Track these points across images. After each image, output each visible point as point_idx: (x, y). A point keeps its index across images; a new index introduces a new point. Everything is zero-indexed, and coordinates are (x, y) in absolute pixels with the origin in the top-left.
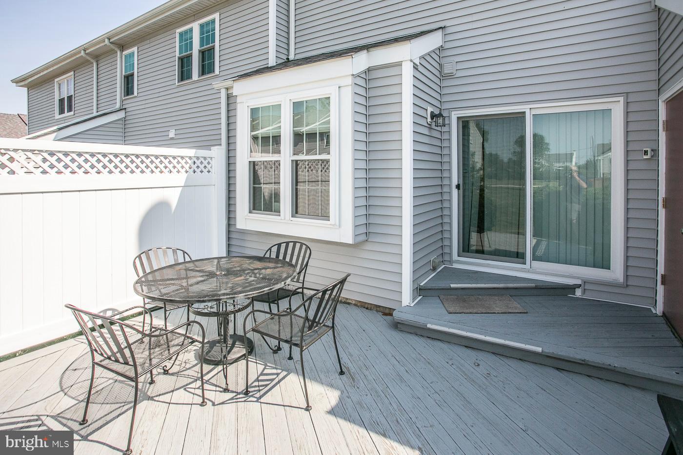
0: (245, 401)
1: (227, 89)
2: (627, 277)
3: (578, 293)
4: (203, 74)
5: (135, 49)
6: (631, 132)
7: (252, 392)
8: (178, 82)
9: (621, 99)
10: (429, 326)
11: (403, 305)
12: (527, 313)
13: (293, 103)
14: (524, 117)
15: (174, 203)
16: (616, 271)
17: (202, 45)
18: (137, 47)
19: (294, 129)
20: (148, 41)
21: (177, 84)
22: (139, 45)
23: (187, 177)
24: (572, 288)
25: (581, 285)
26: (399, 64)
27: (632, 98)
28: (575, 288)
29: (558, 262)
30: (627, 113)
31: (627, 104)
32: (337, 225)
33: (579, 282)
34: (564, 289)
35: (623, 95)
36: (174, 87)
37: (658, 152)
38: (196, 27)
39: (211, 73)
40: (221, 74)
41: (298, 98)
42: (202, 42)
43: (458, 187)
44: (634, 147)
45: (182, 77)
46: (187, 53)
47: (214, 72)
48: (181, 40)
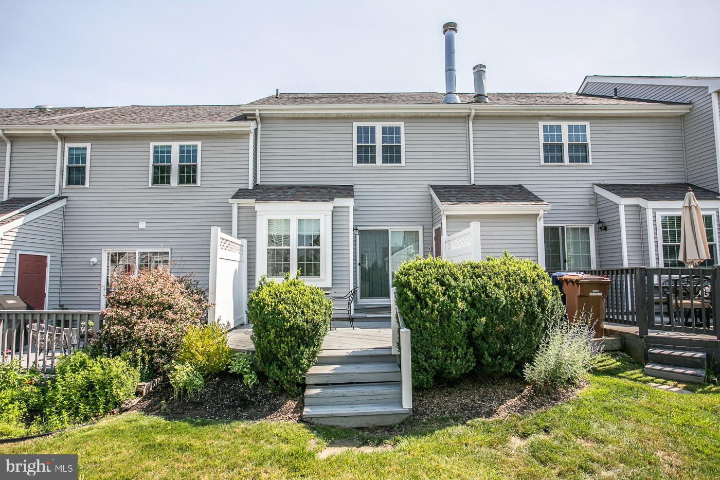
1: (238, 204)
4: (181, 183)
5: (88, 145)
6: (425, 241)
8: (152, 184)
9: (422, 227)
13: (298, 219)
14: (388, 232)
18: (90, 144)
19: (299, 233)
20: (109, 142)
21: (149, 186)
22: (94, 142)
26: (348, 207)
27: (425, 227)
30: (424, 233)
31: (424, 229)
32: (324, 280)
35: (422, 225)
36: (146, 187)
37: (432, 248)
38: (175, 147)
39: (190, 183)
40: (203, 186)
41: (301, 217)
42: (181, 159)
43: (359, 264)
44: (426, 246)
45: (155, 181)
46: (163, 164)
47: (196, 183)
48: (156, 152)
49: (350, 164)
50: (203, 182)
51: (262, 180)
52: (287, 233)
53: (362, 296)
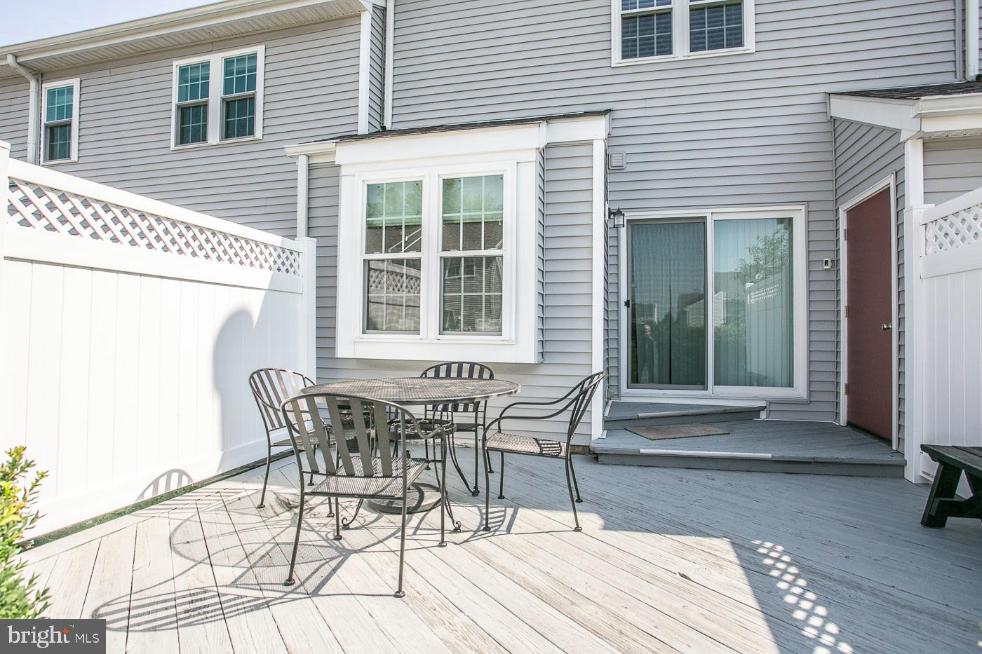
0: (493, 535)
1: (309, 157)
2: (810, 392)
3: (763, 416)
4: (227, 136)
5: (75, 82)
6: (813, 243)
7: (493, 527)
8: (176, 145)
9: (803, 207)
10: (642, 451)
11: (593, 439)
12: (729, 434)
13: (444, 179)
14: (705, 224)
15: (256, 315)
16: (800, 389)
17: (228, 89)
18: (79, 79)
19: (445, 215)
20: (107, 73)
21: (171, 149)
22: (84, 76)
23: (272, 277)
24: (756, 411)
25: (765, 407)
26: (589, 143)
27: (813, 207)
28: (760, 411)
29: (737, 384)
30: (808, 222)
31: (808, 212)
32: (513, 341)
33: (763, 404)
34: (749, 412)
35: (804, 203)
36: (166, 151)
37: (836, 262)
38: (216, 62)
39: (246, 135)
40: (267, 138)
41: (451, 173)
42: (228, 87)
43: (627, 304)
44: (813, 257)
45: (183, 138)
46: (195, 101)
47: (253, 134)
48: (183, 79)
49: (605, 63)
50: (268, 131)
51: (397, 119)
52: (413, 217)
53: (635, 379)
